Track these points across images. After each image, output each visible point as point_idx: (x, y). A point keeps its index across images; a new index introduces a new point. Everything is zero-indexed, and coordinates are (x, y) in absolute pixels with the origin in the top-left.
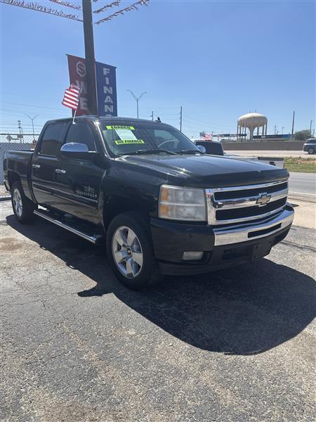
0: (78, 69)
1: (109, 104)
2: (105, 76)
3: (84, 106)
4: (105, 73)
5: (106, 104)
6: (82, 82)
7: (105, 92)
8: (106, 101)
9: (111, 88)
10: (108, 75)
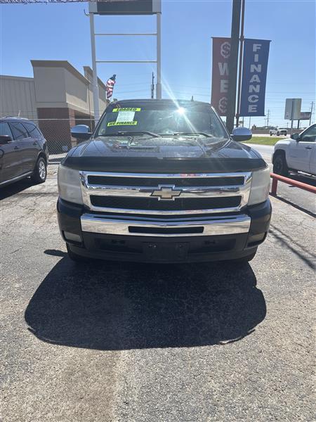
0: (222, 50)
1: (255, 84)
2: (255, 53)
3: (225, 89)
4: (255, 50)
5: (251, 84)
6: (225, 64)
7: (252, 71)
8: (252, 81)
9: (260, 66)
10: (258, 51)
